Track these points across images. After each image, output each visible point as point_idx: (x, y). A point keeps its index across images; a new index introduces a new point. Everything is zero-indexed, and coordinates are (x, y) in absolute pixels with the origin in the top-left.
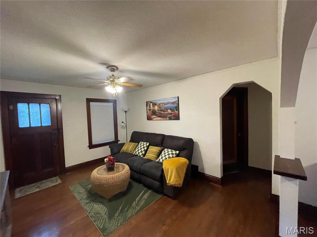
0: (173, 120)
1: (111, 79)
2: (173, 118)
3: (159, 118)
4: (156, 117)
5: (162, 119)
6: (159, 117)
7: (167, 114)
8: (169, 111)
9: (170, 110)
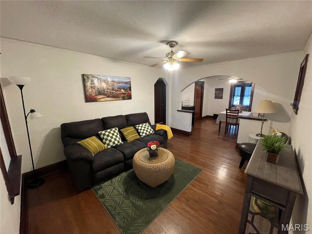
0: (127, 99)
1: (169, 56)
2: (126, 98)
3: (110, 99)
4: (105, 97)
5: (114, 99)
6: (108, 97)
7: (120, 93)
8: (122, 90)
9: (124, 89)
